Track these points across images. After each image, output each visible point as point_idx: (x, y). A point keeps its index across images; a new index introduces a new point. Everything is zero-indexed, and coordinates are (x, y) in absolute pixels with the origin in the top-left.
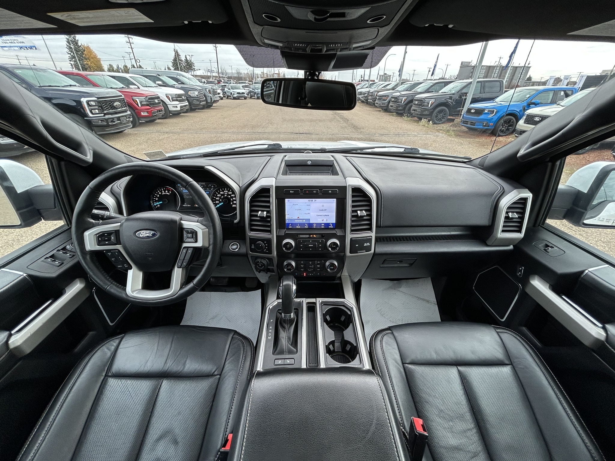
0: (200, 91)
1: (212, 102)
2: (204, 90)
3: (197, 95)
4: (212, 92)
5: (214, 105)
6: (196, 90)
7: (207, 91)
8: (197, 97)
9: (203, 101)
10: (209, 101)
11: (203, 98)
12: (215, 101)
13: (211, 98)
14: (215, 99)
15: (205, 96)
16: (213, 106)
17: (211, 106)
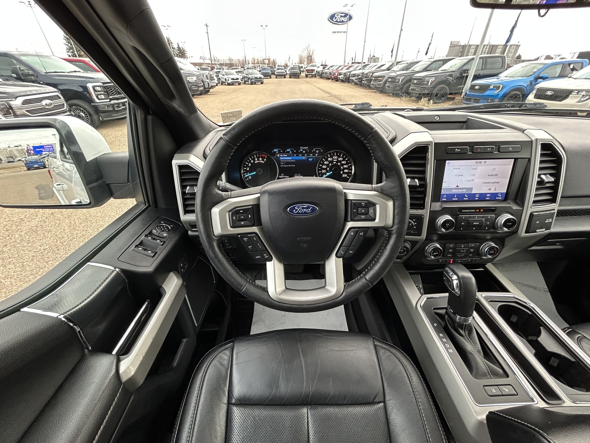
0: (198, 76)
1: (210, 87)
2: (202, 75)
3: (195, 81)
4: (209, 78)
5: (211, 90)
6: (194, 75)
7: (205, 77)
8: (195, 82)
9: (201, 86)
10: (207, 86)
11: (201, 83)
12: (212, 87)
13: (208, 84)
14: (213, 85)
15: (203, 82)
16: (210, 92)
17: (208, 91)
